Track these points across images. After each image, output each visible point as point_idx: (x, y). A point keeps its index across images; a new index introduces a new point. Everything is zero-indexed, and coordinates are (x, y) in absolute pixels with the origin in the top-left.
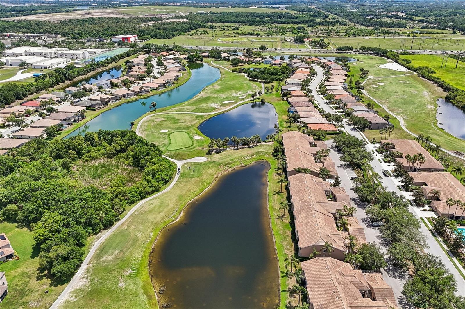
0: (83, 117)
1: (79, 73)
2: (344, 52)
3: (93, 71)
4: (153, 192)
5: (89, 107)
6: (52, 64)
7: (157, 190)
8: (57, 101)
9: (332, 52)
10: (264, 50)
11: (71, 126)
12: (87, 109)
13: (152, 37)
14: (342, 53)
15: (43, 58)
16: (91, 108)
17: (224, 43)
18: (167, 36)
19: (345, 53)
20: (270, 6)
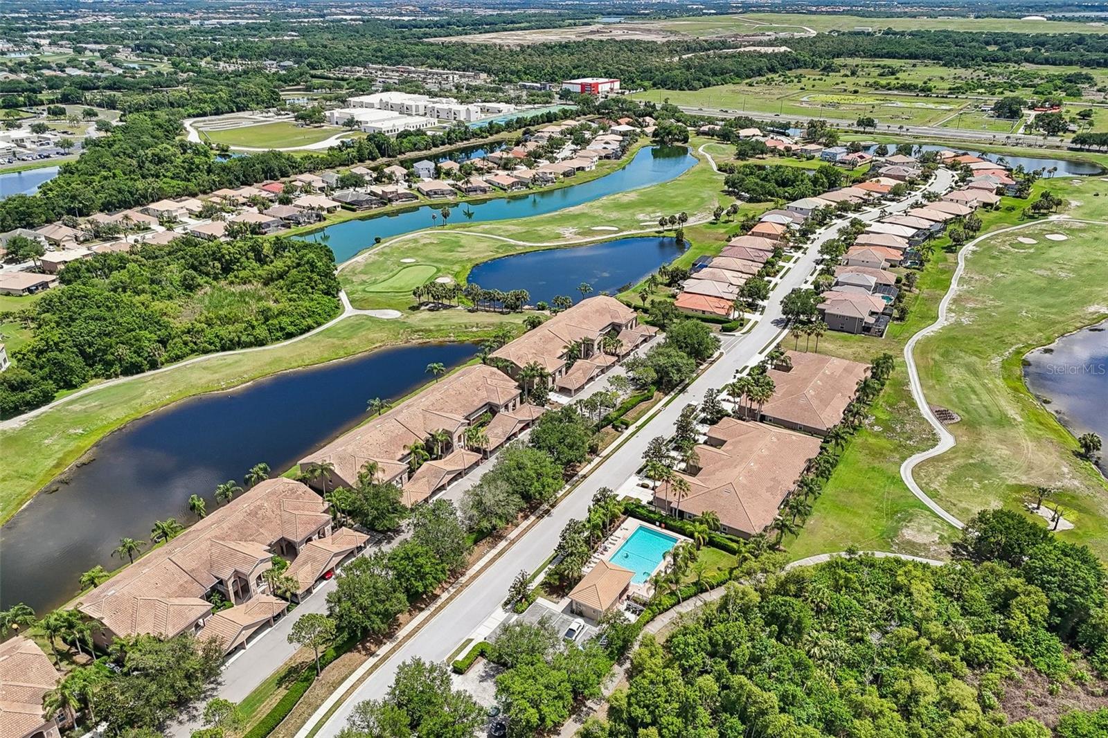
0: (320, 218)
1: (415, 145)
2: (1095, 147)
3: (450, 144)
4: (250, 345)
5: (349, 203)
6: (394, 126)
7: (260, 343)
8: (320, 189)
9: (1058, 147)
10: (868, 129)
11: (288, 230)
12: (343, 207)
13: (654, 85)
14: (1088, 150)
15: (396, 114)
16: (350, 206)
17: (804, 105)
18: (687, 83)
19: (1098, 151)
20: (1093, 14)
